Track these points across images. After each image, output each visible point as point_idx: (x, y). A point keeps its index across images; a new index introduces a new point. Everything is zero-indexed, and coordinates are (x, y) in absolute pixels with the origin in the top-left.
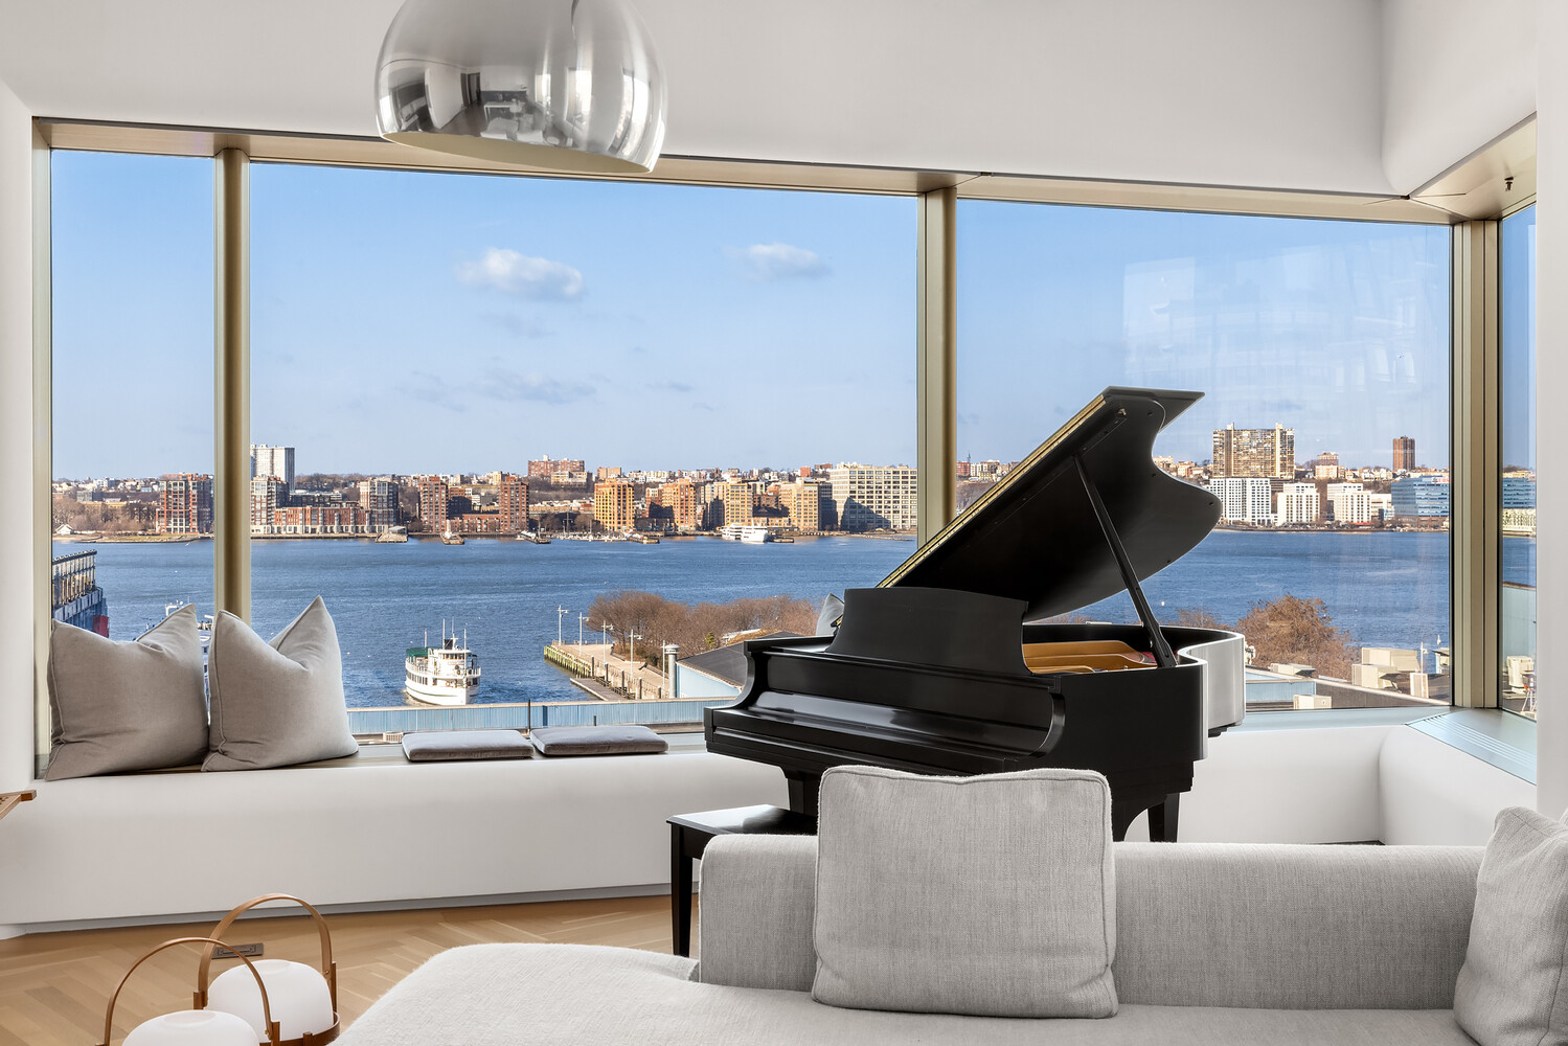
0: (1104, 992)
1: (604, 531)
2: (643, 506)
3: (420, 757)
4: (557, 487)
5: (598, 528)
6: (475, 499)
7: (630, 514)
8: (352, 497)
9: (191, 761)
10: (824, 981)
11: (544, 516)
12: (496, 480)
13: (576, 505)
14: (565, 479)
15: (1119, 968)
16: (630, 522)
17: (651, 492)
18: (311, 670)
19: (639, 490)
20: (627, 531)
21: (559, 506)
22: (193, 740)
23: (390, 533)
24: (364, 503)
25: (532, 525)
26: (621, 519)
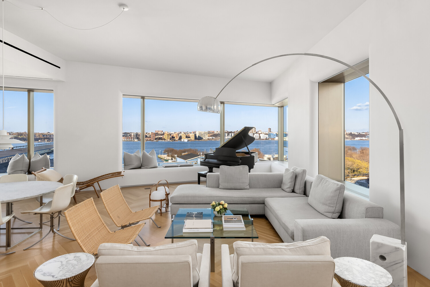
0: (248, 187)
1: (166, 140)
2: (171, 137)
3: (166, 167)
4: (159, 134)
5: (165, 140)
6: (148, 136)
7: (169, 138)
8: (131, 135)
9: (140, 168)
10: (220, 187)
11: (157, 138)
12: (151, 133)
13: (162, 136)
14: (160, 133)
15: (249, 185)
16: (169, 139)
17: (172, 135)
18: (154, 157)
19: (170, 134)
20: (169, 140)
21: (159, 137)
22: (140, 165)
23: (136, 140)
24: (132, 136)
25: (156, 139)
26: (168, 138)
